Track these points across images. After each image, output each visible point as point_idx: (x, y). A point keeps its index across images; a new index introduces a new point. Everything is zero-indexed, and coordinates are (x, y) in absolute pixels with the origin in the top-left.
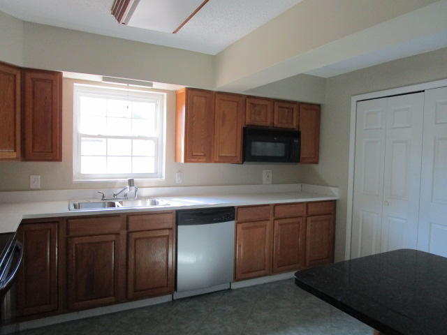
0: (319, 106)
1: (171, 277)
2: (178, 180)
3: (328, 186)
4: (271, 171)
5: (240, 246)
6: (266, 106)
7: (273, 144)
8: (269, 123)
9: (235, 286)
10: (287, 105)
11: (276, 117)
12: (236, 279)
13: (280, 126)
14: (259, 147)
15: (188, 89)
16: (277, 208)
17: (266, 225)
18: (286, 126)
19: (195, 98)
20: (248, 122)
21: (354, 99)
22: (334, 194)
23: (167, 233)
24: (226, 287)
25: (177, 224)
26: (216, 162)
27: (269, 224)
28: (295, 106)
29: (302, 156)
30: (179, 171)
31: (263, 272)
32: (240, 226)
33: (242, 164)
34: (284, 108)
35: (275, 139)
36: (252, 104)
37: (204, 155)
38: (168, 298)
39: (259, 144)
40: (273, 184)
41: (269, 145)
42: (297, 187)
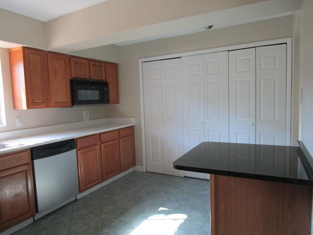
0: (116, 64)
1: (32, 202)
2: (19, 125)
3: (128, 117)
4: (88, 111)
5: (81, 167)
6: (85, 64)
7: (92, 91)
8: (87, 77)
9: (79, 196)
10: (98, 64)
11: (92, 72)
12: (80, 191)
13: (95, 78)
14: (84, 94)
15: (24, 48)
16: (102, 135)
17: (96, 149)
18: (98, 78)
19: (31, 56)
20: (73, 76)
21: (141, 61)
22: (132, 122)
23: (25, 168)
24: (73, 199)
25: (33, 159)
26: (53, 107)
27: (97, 147)
28: (103, 64)
29: (110, 98)
30: (19, 117)
31: (97, 182)
32: (79, 152)
33: (72, 107)
34: (96, 65)
35: (93, 87)
36: (75, 62)
37: (43, 102)
38: (30, 221)
39: (83, 91)
40: (90, 120)
41: (89, 92)
42: (105, 120)
